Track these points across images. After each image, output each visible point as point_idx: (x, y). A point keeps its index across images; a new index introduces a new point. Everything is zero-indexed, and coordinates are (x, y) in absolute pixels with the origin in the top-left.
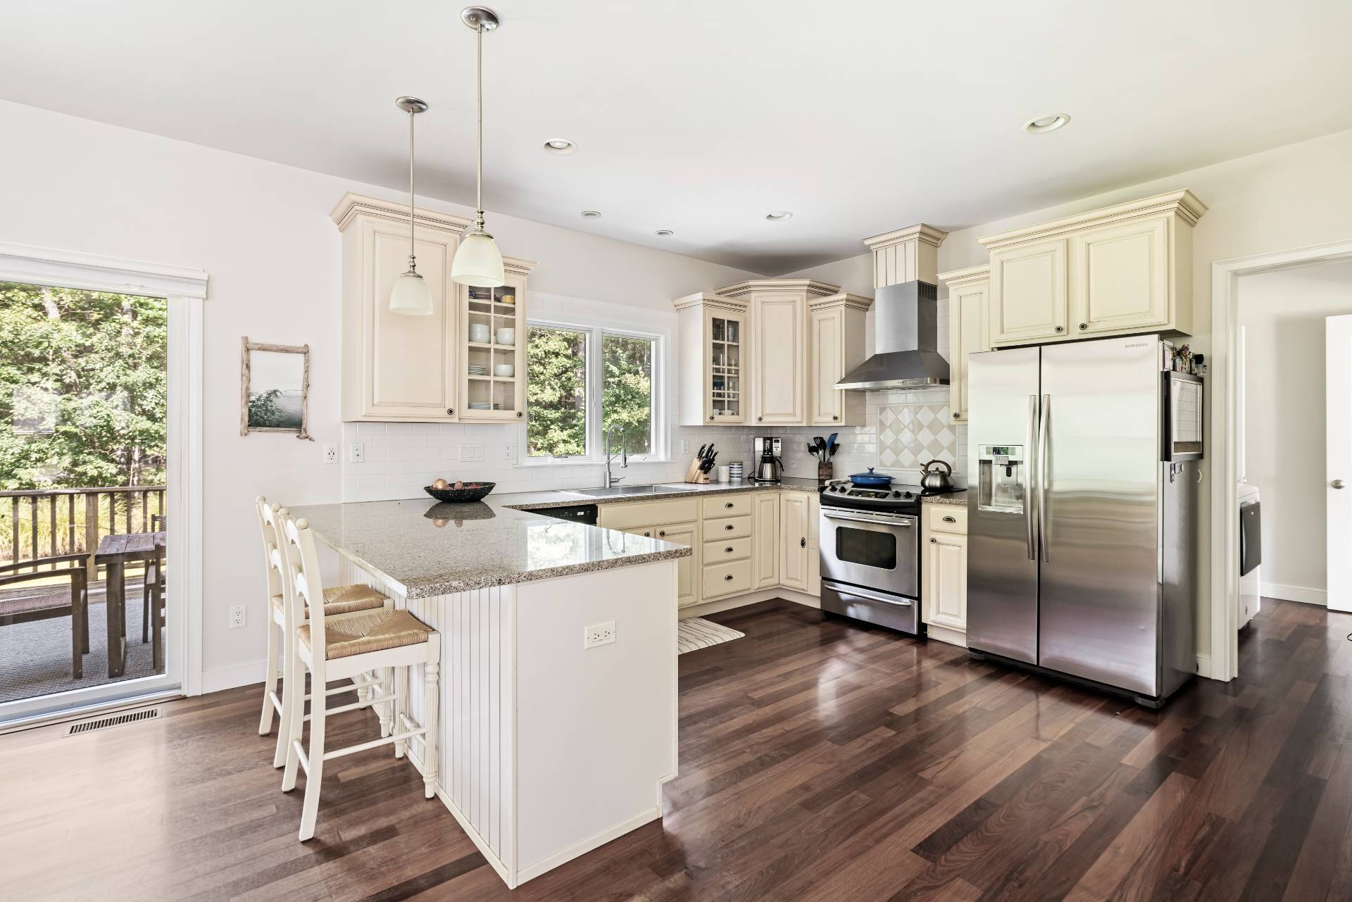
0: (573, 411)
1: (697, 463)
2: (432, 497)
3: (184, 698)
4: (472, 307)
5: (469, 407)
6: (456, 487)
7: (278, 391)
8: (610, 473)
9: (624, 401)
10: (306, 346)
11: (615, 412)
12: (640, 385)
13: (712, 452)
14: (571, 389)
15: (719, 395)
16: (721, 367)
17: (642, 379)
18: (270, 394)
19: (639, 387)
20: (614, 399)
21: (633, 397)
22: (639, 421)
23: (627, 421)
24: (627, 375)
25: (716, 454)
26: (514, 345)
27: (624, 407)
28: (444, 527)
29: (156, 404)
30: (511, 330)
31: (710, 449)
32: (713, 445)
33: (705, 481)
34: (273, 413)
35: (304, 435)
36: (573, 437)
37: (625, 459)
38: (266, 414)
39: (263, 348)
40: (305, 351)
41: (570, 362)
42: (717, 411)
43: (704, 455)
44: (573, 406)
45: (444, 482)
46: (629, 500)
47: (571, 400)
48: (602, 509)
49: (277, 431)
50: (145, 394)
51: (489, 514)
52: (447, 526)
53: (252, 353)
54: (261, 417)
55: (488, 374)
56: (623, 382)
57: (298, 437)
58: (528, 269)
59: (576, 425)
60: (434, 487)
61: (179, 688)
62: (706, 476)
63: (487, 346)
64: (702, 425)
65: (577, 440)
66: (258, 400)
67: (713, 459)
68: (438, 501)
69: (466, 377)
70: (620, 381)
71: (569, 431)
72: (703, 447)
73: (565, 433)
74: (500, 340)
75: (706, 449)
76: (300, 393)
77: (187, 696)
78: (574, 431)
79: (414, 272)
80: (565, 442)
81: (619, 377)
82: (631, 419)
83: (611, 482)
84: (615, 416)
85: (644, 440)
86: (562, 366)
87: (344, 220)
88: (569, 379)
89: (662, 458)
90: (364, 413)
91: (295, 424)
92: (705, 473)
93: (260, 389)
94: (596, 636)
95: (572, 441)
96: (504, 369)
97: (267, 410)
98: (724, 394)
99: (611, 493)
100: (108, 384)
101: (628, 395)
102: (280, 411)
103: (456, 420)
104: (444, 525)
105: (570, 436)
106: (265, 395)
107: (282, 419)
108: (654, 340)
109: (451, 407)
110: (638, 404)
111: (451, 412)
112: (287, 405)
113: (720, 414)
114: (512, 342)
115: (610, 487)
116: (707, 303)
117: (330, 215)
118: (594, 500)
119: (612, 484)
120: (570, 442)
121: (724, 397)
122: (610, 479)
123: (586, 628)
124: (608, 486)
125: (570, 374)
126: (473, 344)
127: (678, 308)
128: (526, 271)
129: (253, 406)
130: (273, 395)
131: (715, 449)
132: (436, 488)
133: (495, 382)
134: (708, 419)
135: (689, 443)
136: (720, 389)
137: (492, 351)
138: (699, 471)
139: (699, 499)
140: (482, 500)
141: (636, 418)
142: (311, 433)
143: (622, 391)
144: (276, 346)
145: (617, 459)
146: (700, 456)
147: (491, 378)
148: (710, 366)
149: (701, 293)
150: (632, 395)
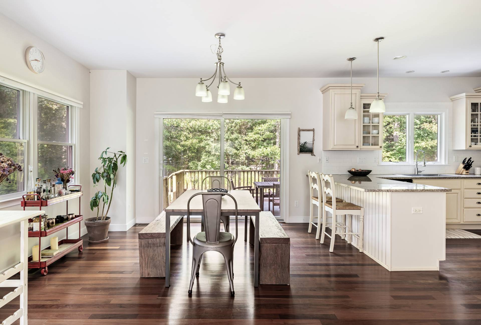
0: (393, 143)
1: (462, 166)
2: (350, 174)
3: (285, 223)
4: (364, 112)
5: (363, 145)
6: (359, 171)
7: (306, 142)
8: (417, 169)
9: (422, 137)
10: (314, 129)
11: (417, 142)
12: (433, 128)
13: (471, 161)
14: (392, 132)
15: (475, 136)
16: (476, 124)
17: (434, 125)
18: (304, 143)
19: (432, 129)
20: (417, 137)
21: (428, 135)
22: (432, 147)
23: (424, 147)
24: (425, 124)
25: (473, 162)
26: (379, 123)
27: (422, 140)
28: (355, 184)
29: (238, 145)
30: (378, 118)
31: (469, 159)
32: (471, 158)
33: (466, 174)
34: (305, 148)
35: (313, 154)
36: (393, 155)
37: (425, 163)
38: (304, 149)
39: (303, 130)
40: (313, 130)
41: (392, 119)
42: (473, 143)
43: (466, 162)
44: (393, 140)
45: (355, 169)
46: (427, 179)
47: (391, 137)
48: (414, 181)
49: (306, 153)
50: (235, 142)
51: (369, 180)
52: (356, 183)
53: (301, 132)
54: (302, 149)
55: (369, 133)
56: (422, 127)
57: (311, 155)
58: (384, 96)
59: (394, 150)
60: (351, 170)
61: (283, 220)
62: (467, 171)
63: (369, 124)
64: (465, 149)
65: (395, 156)
66: (302, 145)
67: (471, 164)
68: (352, 175)
69: (362, 135)
70: (420, 127)
71: (391, 153)
72: (465, 159)
73: (389, 153)
74: (373, 122)
75: (467, 160)
76: (312, 142)
77: (286, 222)
78: (394, 152)
79: (352, 107)
80: (388, 157)
81: (420, 125)
82: (427, 146)
83: (418, 172)
84: (417, 145)
85: (434, 157)
86: (387, 122)
87: (325, 91)
88: (391, 128)
89: (443, 163)
90: (332, 148)
91: (310, 151)
92: (467, 170)
93: (302, 141)
94: (416, 211)
95: (392, 157)
96: (375, 132)
97: (304, 147)
98: (478, 135)
99: (418, 176)
100: (226, 139)
101: (425, 133)
102: (307, 147)
103: (359, 149)
104: (355, 183)
105: (391, 155)
106: (303, 143)
107: (307, 150)
108: (439, 114)
109: (358, 145)
110: (431, 138)
111: (357, 147)
112: (309, 146)
113: (475, 144)
114: (378, 122)
115: (417, 174)
116: (468, 97)
117: (320, 90)
118: (411, 178)
119: (418, 173)
120: (391, 157)
121: (478, 137)
122: (417, 171)
123: (413, 208)
124: (416, 174)
125: (391, 125)
126: (364, 124)
127: (452, 100)
128: (384, 97)
129: (301, 147)
130: (305, 143)
131: (472, 160)
132: (352, 171)
133: (372, 136)
134: (468, 147)
135: (458, 157)
136: (476, 134)
137: (371, 126)
138: (463, 169)
139: (462, 180)
140: (367, 176)
141: (430, 145)
142: (315, 154)
143: (421, 132)
144: (306, 130)
145: (421, 163)
146: (464, 162)
147: (371, 135)
148: (469, 123)
149: (465, 93)
150: (427, 134)
